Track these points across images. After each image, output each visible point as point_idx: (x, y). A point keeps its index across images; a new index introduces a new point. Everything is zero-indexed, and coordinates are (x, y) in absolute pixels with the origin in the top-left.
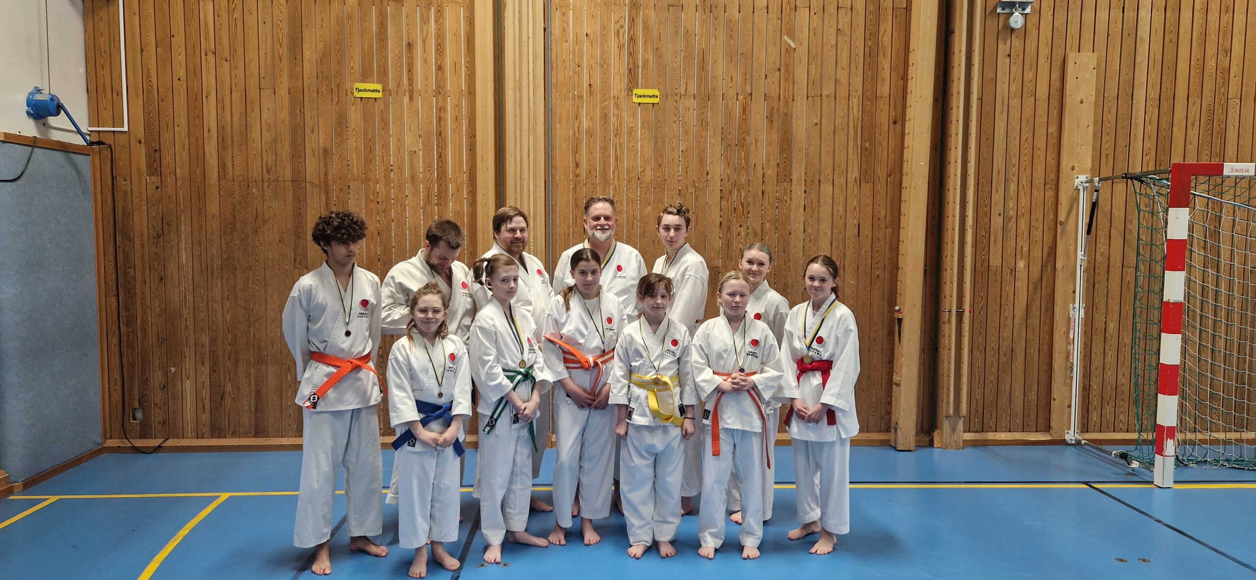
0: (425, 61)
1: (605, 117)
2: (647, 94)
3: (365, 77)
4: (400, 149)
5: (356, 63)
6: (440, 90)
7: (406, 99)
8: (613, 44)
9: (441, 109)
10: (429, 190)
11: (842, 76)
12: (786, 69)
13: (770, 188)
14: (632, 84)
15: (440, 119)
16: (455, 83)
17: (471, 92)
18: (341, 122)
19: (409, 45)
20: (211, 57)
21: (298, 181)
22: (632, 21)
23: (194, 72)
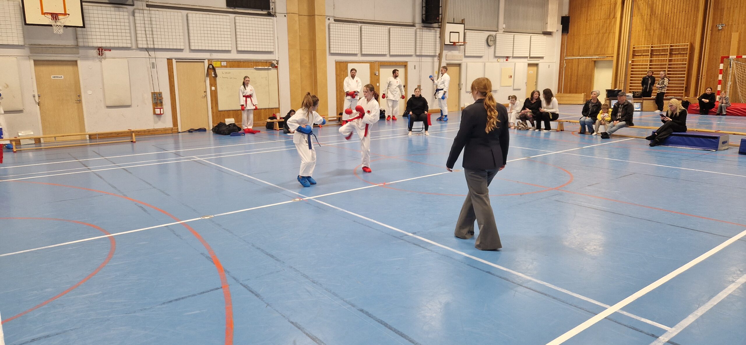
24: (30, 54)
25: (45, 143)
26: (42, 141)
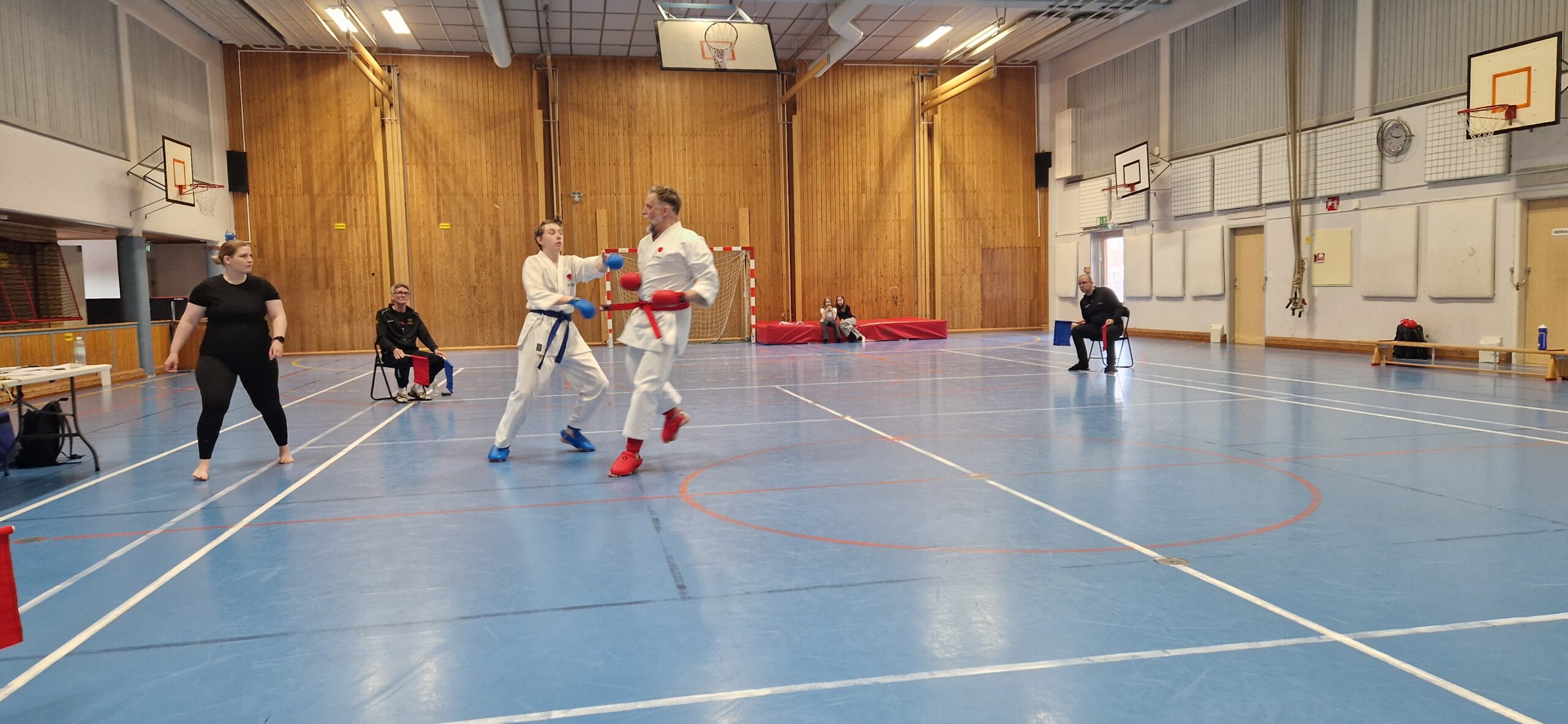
0: (361, 215)
1: (430, 233)
2: (445, 225)
3: (339, 221)
4: (353, 246)
5: (335, 216)
6: (367, 225)
7: (354, 228)
8: (431, 208)
9: (368, 232)
10: (364, 261)
11: (517, 218)
12: (496, 215)
13: (493, 257)
14: (439, 220)
15: (367, 235)
16: (372, 222)
17: (379, 226)
18: (330, 237)
19: (355, 210)
20: (281, 216)
21: (315, 259)
22: (438, 200)
23: (275, 221)
24: (1517, 190)
25: (1517, 366)
26: (1514, 361)
